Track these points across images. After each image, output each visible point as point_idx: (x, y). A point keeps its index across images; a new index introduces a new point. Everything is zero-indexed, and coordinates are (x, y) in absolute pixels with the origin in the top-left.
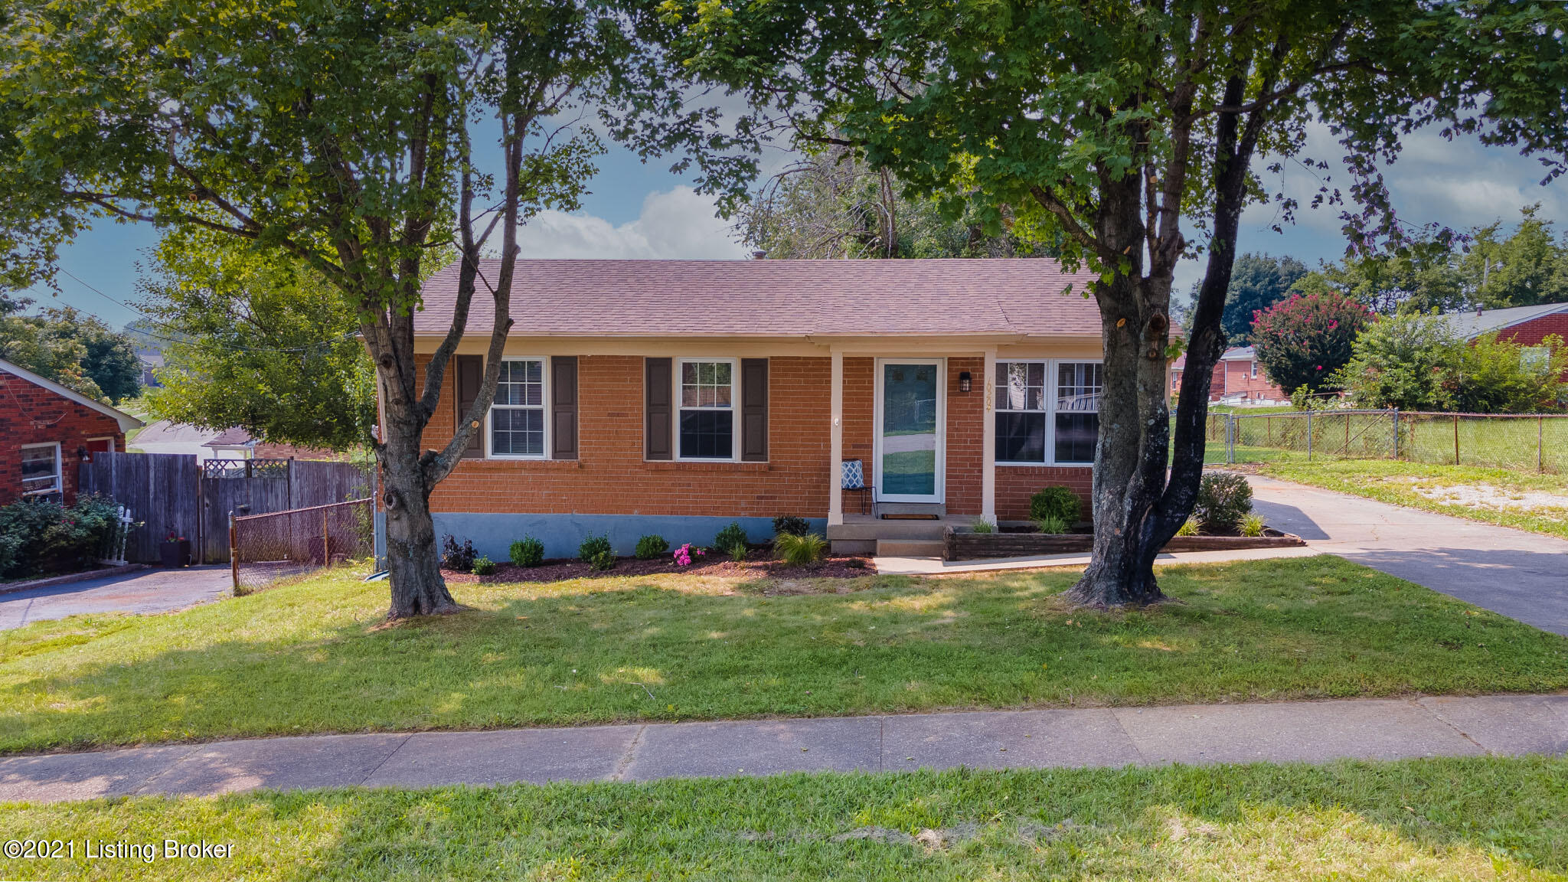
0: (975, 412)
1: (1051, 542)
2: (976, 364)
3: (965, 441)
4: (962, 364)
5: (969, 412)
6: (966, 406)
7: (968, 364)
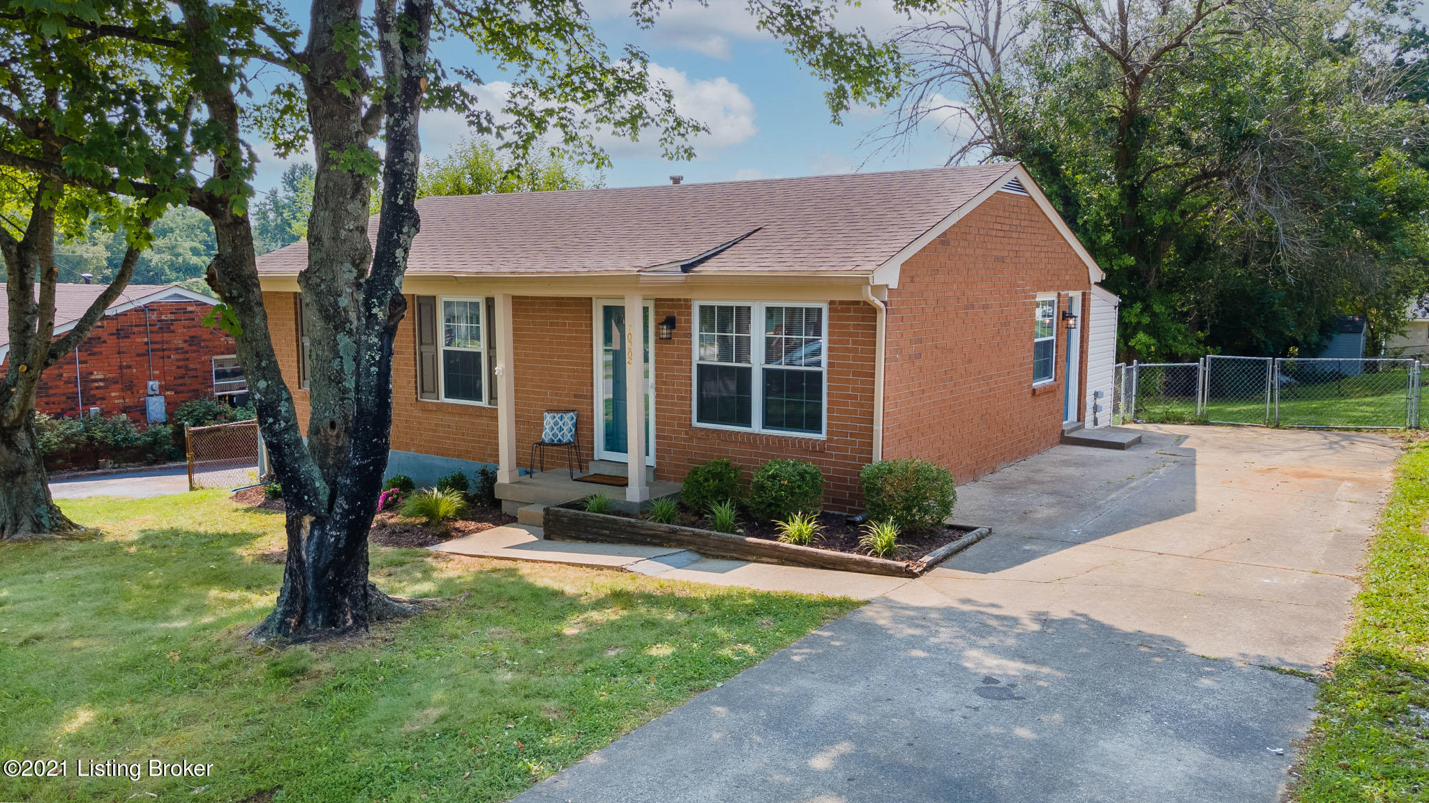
0: (681, 363)
1: (636, 530)
2: (680, 306)
3: (673, 397)
4: (668, 307)
5: (676, 363)
6: (673, 356)
7: (674, 307)
